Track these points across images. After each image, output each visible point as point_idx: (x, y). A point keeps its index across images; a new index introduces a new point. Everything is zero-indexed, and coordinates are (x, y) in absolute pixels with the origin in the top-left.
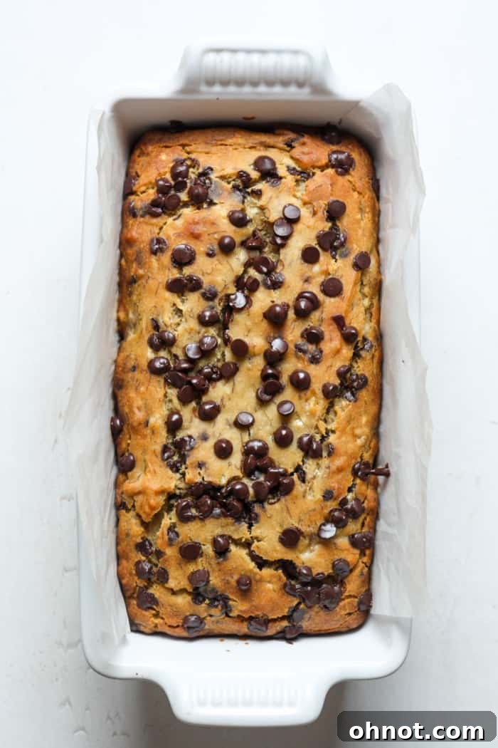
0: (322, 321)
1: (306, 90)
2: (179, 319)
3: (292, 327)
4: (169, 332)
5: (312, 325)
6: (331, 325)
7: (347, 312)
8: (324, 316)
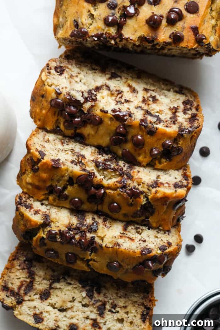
0: (184, 28)
2: (92, 21)
3: (164, 30)
4: (85, 29)
5: (177, 30)
6: (189, 32)
7: (200, 25)
8: (186, 25)
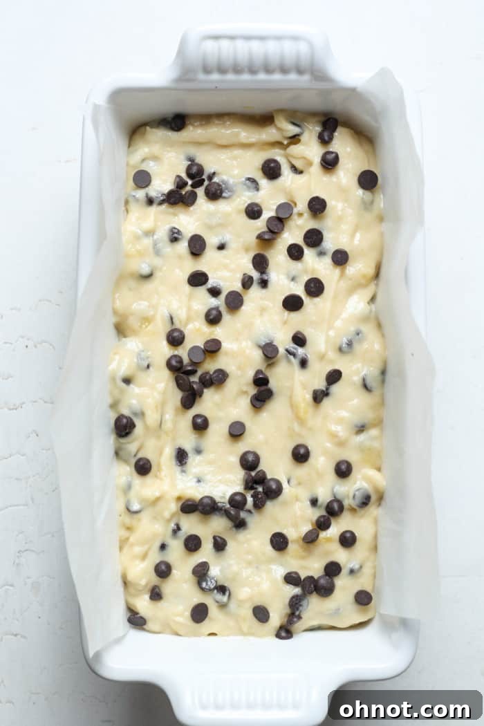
1: (306, 77)
